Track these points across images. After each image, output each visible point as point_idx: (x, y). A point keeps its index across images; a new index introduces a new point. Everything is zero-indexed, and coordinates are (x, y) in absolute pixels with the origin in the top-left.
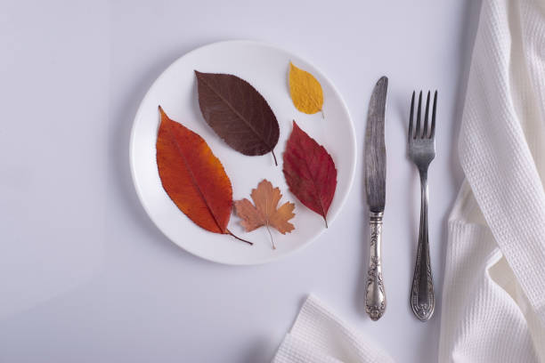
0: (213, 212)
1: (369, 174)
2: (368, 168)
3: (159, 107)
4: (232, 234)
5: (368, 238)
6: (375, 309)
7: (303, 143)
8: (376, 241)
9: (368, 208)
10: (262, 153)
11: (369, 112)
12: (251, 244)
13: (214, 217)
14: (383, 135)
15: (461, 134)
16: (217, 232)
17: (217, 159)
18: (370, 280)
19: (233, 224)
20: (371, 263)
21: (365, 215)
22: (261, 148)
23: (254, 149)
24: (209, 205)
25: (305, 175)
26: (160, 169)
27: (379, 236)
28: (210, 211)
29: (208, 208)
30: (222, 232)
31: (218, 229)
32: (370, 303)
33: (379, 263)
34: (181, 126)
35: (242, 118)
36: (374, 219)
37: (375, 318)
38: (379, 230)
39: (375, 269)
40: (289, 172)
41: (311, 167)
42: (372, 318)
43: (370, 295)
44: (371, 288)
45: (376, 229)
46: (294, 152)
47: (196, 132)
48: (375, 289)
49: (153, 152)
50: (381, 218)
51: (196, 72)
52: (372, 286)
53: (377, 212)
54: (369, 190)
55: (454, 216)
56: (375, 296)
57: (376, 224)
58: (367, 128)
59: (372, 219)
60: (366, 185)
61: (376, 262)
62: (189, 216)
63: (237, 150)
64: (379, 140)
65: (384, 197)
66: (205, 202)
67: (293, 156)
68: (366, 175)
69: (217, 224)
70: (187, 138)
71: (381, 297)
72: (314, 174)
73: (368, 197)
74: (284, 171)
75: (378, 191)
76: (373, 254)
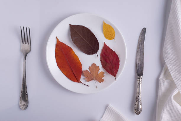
0: (75, 75)
1: (138, 62)
2: (138, 60)
3: (56, 37)
4: (82, 83)
5: (137, 85)
6: (138, 111)
7: (108, 50)
8: (139, 86)
9: (137, 74)
10: (93, 54)
11: (139, 40)
12: (89, 86)
14: (143, 49)
16: (76, 82)
17: (77, 56)
18: (137, 100)
19: (82, 79)
20: (137, 94)
21: (136, 77)
22: (92, 52)
23: (90, 52)
24: (74, 72)
25: (108, 62)
26: (56, 59)
27: (140, 85)
29: (73, 73)
30: (78, 82)
31: (77, 81)
32: (136, 108)
33: (140, 94)
34: (64, 44)
35: (86, 41)
36: (139, 78)
37: (138, 114)
38: (141, 82)
39: (139, 97)
40: (102, 60)
42: (137, 114)
43: (136, 105)
45: (139, 82)
46: (104, 53)
47: (69, 46)
48: (138, 103)
49: (54, 53)
50: (141, 78)
51: (70, 24)
53: (140, 76)
55: (161, 77)
56: (138, 106)
57: (140, 80)
58: (138, 46)
59: (138, 78)
60: (137, 66)
61: (139, 94)
62: (67, 76)
63: (84, 52)
64: (142, 50)
65: (143, 71)
66: (72, 71)
67: (104, 55)
69: (76, 79)
70: (66, 48)
71: (140, 107)
72: (111, 61)
73: (137, 70)
74: (101, 60)
75: (141, 69)
76: (138, 91)
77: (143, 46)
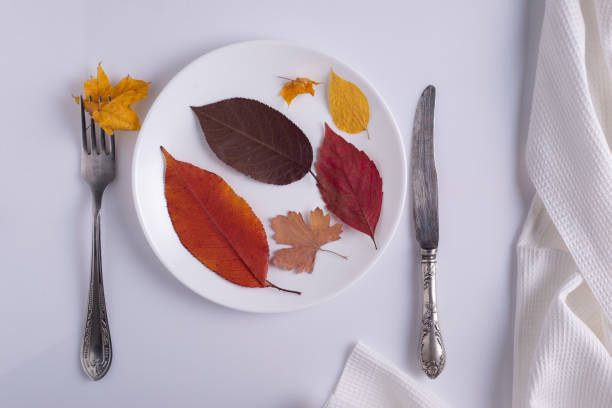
0: (247, 263)
1: (417, 203)
2: (417, 197)
3: (161, 147)
4: (273, 286)
6: (432, 364)
8: (430, 284)
9: (418, 244)
11: (414, 129)
12: (299, 293)
13: (249, 269)
14: (432, 156)
15: (529, 143)
16: (255, 286)
17: (242, 199)
18: (426, 330)
19: (273, 275)
20: (425, 310)
21: (415, 253)
24: (241, 255)
25: (344, 188)
27: (433, 277)
28: (243, 262)
29: (240, 259)
30: (262, 286)
31: (256, 282)
32: (426, 358)
33: (435, 309)
34: (191, 166)
35: (264, 144)
36: (427, 257)
37: (433, 375)
38: (433, 270)
39: (431, 317)
40: (324, 186)
41: (350, 178)
42: (429, 375)
43: (426, 347)
44: (426, 340)
45: (429, 269)
47: (210, 170)
48: (432, 341)
50: (434, 256)
52: (427, 337)
53: (429, 249)
54: (418, 223)
55: (525, 241)
56: (432, 348)
57: (429, 263)
59: (424, 257)
60: (415, 217)
61: (431, 309)
62: (219, 273)
64: (427, 163)
65: (438, 230)
66: (237, 254)
67: (328, 167)
68: (414, 204)
69: (253, 275)
70: (201, 180)
71: (439, 351)
72: (354, 186)
73: (418, 231)
75: (429, 225)
76: (426, 299)
77: (431, 147)
